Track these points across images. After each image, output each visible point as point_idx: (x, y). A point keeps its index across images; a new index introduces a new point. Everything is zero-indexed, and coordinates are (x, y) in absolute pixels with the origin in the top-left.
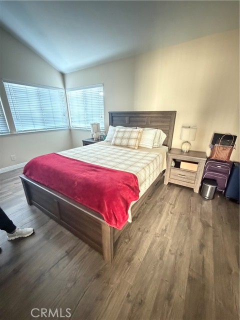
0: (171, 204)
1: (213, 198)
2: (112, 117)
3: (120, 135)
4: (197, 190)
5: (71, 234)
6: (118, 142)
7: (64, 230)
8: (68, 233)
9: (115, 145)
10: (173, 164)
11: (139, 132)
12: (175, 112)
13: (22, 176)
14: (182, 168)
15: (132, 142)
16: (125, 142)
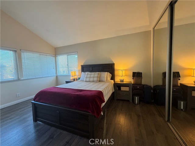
0: (120, 109)
1: (139, 104)
2: (83, 68)
3: (89, 76)
4: (131, 101)
5: (67, 132)
6: (88, 80)
7: (62, 131)
8: (65, 132)
9: (86, 81)
10: (117, 89)
11: (98, 74)
12: (114, 64)
13: (33, 102)
14: (121, 90)
15: (95, 79)
16: (91, 79)
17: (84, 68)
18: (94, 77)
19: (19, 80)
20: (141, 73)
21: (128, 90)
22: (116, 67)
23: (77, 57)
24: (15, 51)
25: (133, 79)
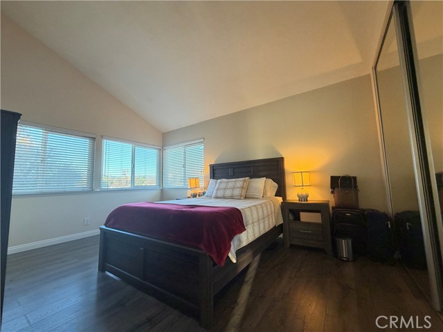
3: (223, 185)
4: (329, 250)
6: (220, 193)
9: (216, 197)
10: (291, 217)
11: (245, 181)
12: (282, 159)
13: (104, 227)
14: (302, 220)
15: (237, 192)
16: (228, 193)
17: (215, 171)
18: (234, 188)
19: (91, 191)
20: (355, 178)
21: (320, 222)
22: (288, 166)
23: (202, 147)
24: (94, 139)
25: (332, 192)
